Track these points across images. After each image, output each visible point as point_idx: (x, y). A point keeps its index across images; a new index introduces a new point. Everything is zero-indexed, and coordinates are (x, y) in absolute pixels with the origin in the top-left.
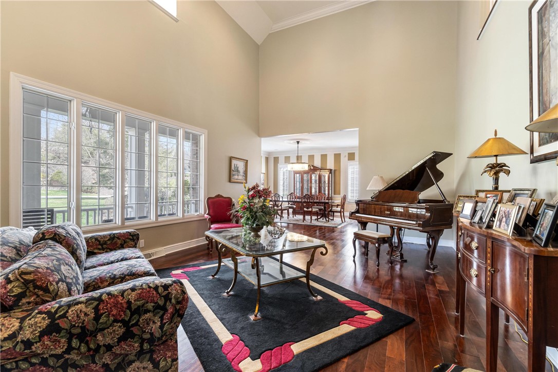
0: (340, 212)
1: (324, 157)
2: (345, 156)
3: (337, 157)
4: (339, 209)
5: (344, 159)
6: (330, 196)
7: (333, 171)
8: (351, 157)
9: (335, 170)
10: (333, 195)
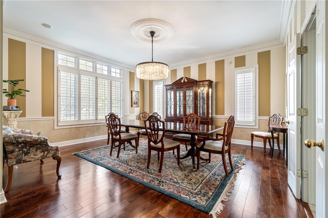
0: (222, 152)
1: (202, 68)
2: (231, 63)
3: (220, 65)
4: (219, 145)
5: (229, 67)
6: (210, 116)
7: (214, 83)
8: (240, 62)
9: (216, 83)
10: (214, 115)
